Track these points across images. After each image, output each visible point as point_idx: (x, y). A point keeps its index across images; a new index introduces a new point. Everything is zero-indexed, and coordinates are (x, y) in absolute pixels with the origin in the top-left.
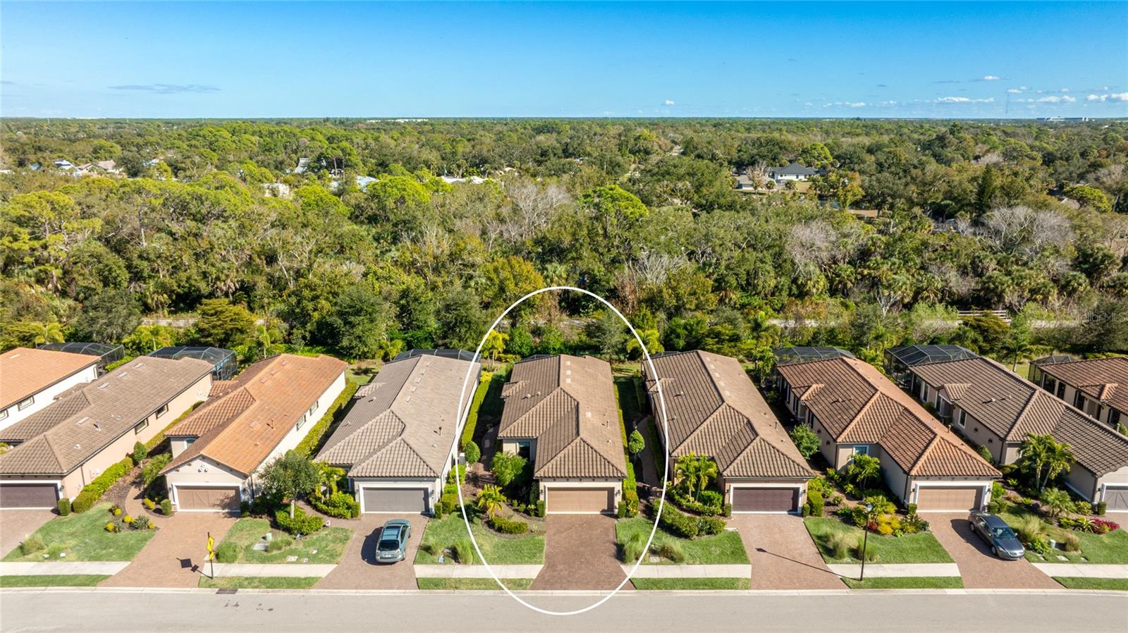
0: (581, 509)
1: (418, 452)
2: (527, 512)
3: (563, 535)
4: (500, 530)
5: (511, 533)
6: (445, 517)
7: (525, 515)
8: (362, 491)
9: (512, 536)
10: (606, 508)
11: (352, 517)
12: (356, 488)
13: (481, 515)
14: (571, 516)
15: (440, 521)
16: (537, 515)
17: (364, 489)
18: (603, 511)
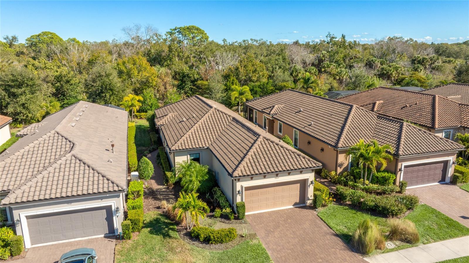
0: (275, 205)
1: (94, 166)
2: (225, 217)
3: (276, 234)
4: (207, 240)
6: (135, 237)
7: (223, 220)
8: (24, 222)
9: (223, 245)
10: (298, 201)
11: (12, 255)
12: (16, 218)
13: (176, 227)
14: (270, 213)
15: (129, 242)
16: (237, 218)
17: (28, 217)
18: (295, 204)
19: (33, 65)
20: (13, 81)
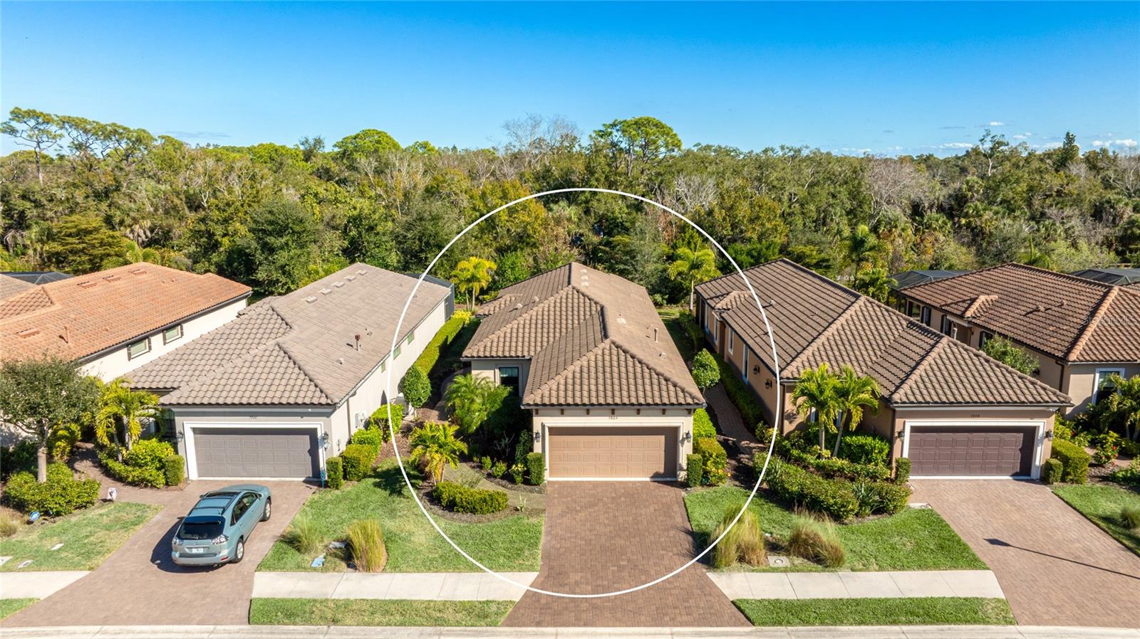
0: (613, 471)
1: (301, 363)
2: (508, 477)
3: (582, 515)
4: (451, 506)
5: (474, 511)
6: (348, 487)
7: (504, 482)
8: (190, 437)
9: (475, 517)
10: (662, 471)
11: (167, 484)
12: (178, 429)
13: (421, 483)
14: (596, 484)
15: (337, 492)
16: (527, 482)
17: (195, 430)
18: (656, 476)
19: (316, 195)
20: (271, 223)
